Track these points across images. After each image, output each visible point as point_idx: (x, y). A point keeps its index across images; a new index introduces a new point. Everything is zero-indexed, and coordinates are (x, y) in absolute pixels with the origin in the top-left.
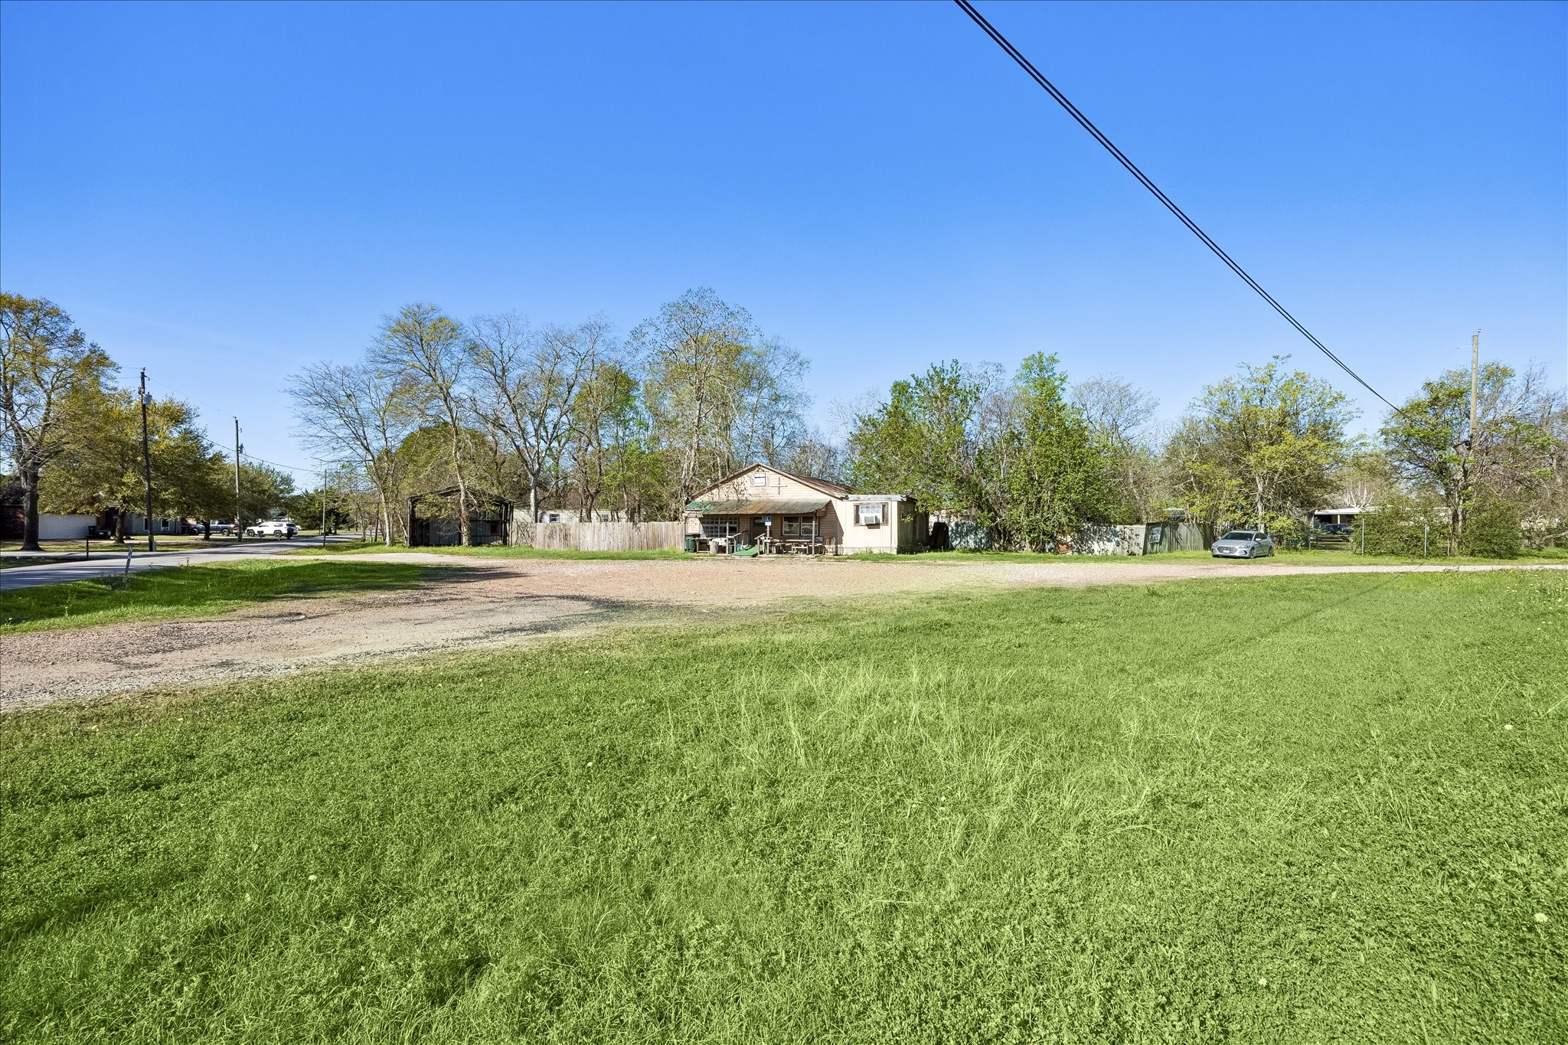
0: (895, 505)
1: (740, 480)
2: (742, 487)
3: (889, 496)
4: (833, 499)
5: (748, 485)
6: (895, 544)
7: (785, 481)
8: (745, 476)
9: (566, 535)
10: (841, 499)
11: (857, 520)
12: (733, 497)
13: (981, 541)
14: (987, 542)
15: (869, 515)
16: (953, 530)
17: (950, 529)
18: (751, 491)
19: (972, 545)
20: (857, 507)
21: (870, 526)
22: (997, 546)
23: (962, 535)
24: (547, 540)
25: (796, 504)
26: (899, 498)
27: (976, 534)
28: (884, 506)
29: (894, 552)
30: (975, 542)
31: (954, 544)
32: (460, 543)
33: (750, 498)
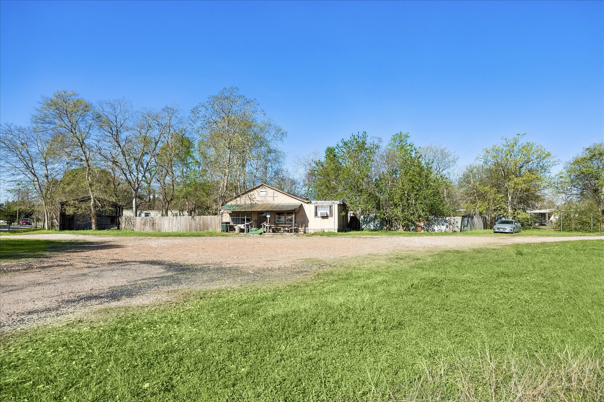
0: (336, 206)
1: (252, 193)
2: (253, 197)
3: (333, 201)
4: (303, 203)
5: (256, 196)
6: (336, 227)
7: (277, 194)
8: (255, 191)
9: (153, 224)
10: (308, 203)
11: (316, 214)
12: (248, 202)
13: (377, 226)
14: (380, 226)
15: (323, 212)
16: (362, 220)
18: (258, 199)
19: (372, 227)
20: (316, 207)
21: (323, 217)
22: (385, 228)
23: (367, 223)
24: (142, 226)
25: (283, 206)
26: (338, 202)
27: (375, 222)
28: (330, 207)
29: (336, 231)
30: (374, 226)
31: (363, 227)
32: (90, 228)
33: (257, 203)
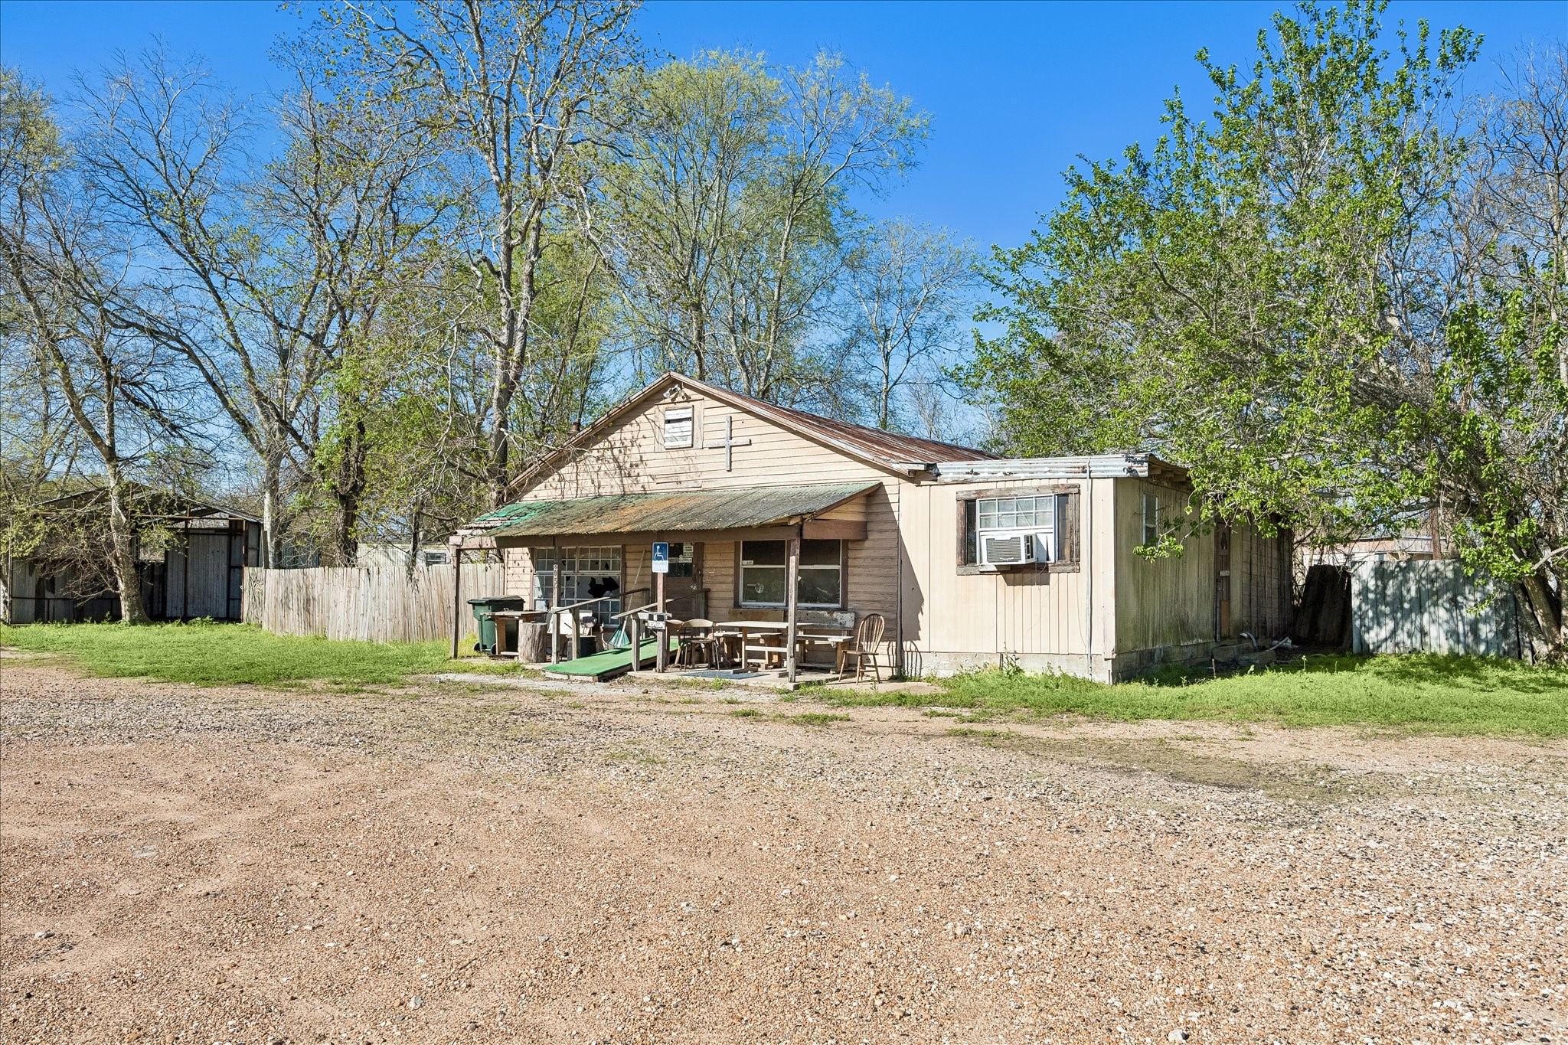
0: (1105, 491)
1: (628, 432)
2: (634, 455)
3: (1083, 460)
4: (889, 481)
5: (647, 445)
6: (1105, 643)
7: (748, 427)
8: (641, 418)
9: (308, 600)
10: (914, 477)
11: (968, 554)
12: (611, 486)
13: (1475, 631)
14: (1503, 634)
15: (1002, 534)
16: (1365, 590)
17: (1356, 587)
18: (657, 464)
19: (1439, 643)
20: (969, 507)
21: (1013, 573)
22: (1543, 649)
23: (1401, 609)
24: (280, 612)
25: (784, 500)
26: (1115, 464)
27: (1455, 604)
28: (1063, 499)
29: (1103, 674)
30: (1453, 634)
31: (1371, 638)
32: (116, 617)
33: (653, 487)
